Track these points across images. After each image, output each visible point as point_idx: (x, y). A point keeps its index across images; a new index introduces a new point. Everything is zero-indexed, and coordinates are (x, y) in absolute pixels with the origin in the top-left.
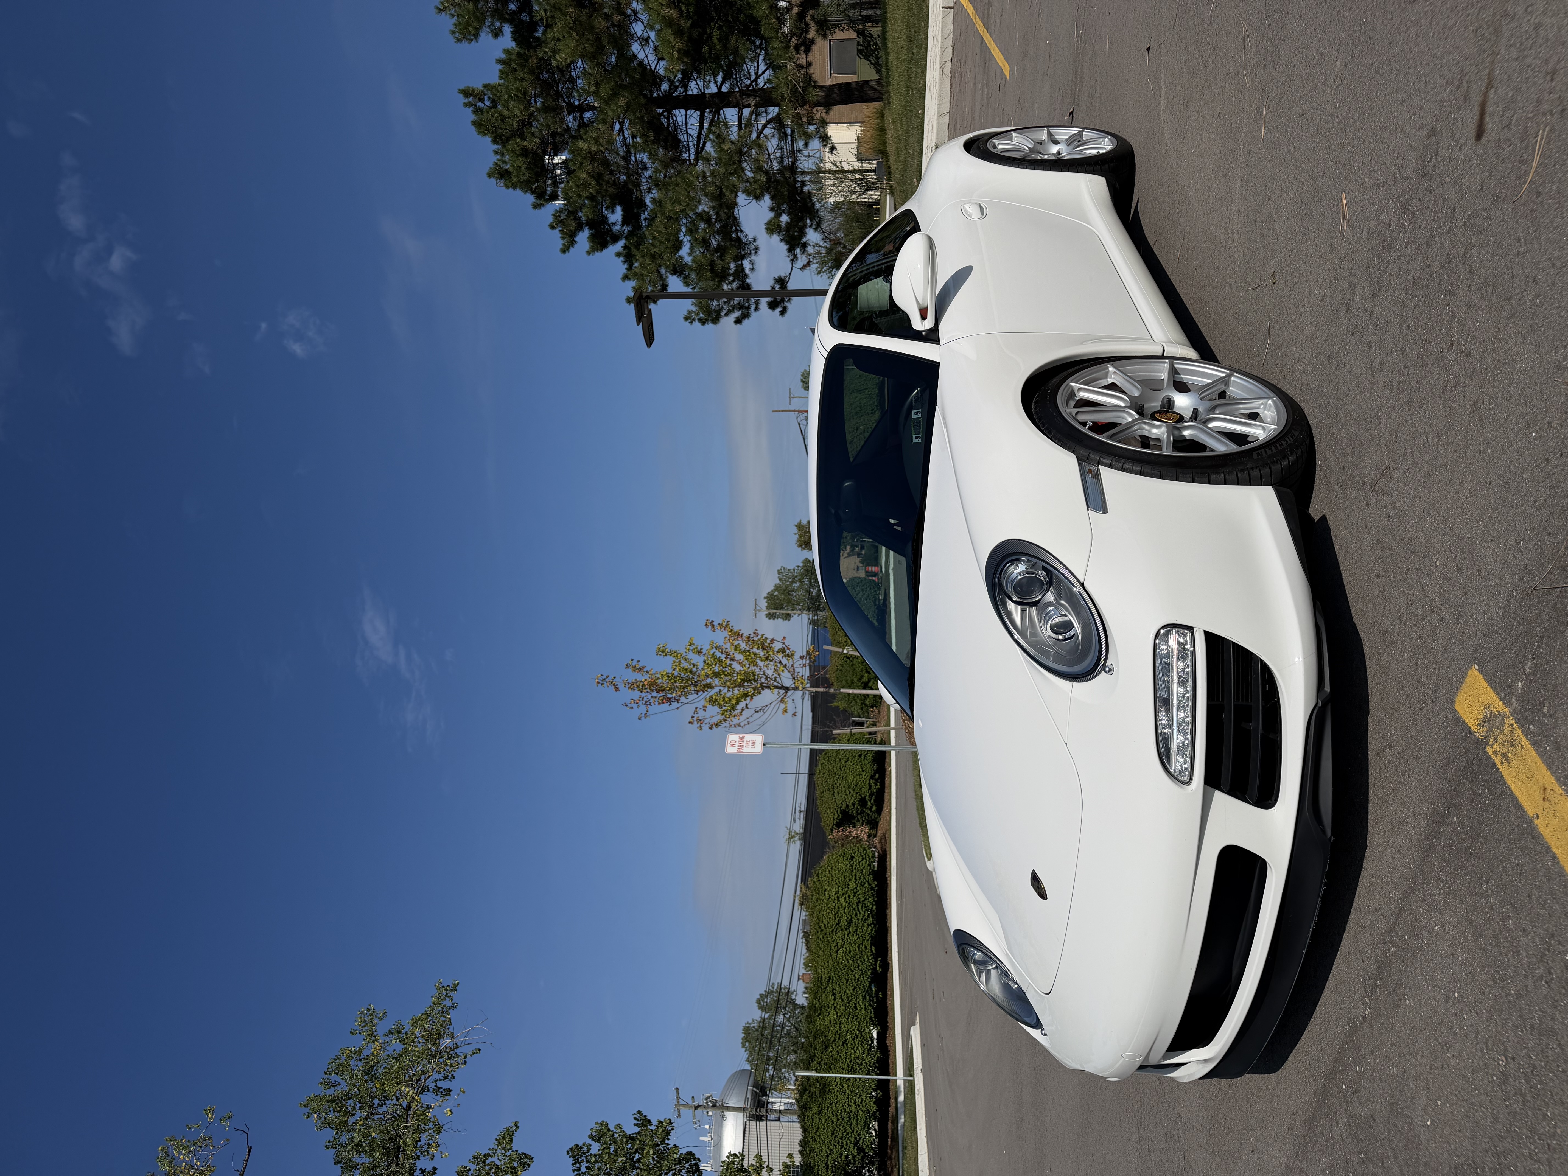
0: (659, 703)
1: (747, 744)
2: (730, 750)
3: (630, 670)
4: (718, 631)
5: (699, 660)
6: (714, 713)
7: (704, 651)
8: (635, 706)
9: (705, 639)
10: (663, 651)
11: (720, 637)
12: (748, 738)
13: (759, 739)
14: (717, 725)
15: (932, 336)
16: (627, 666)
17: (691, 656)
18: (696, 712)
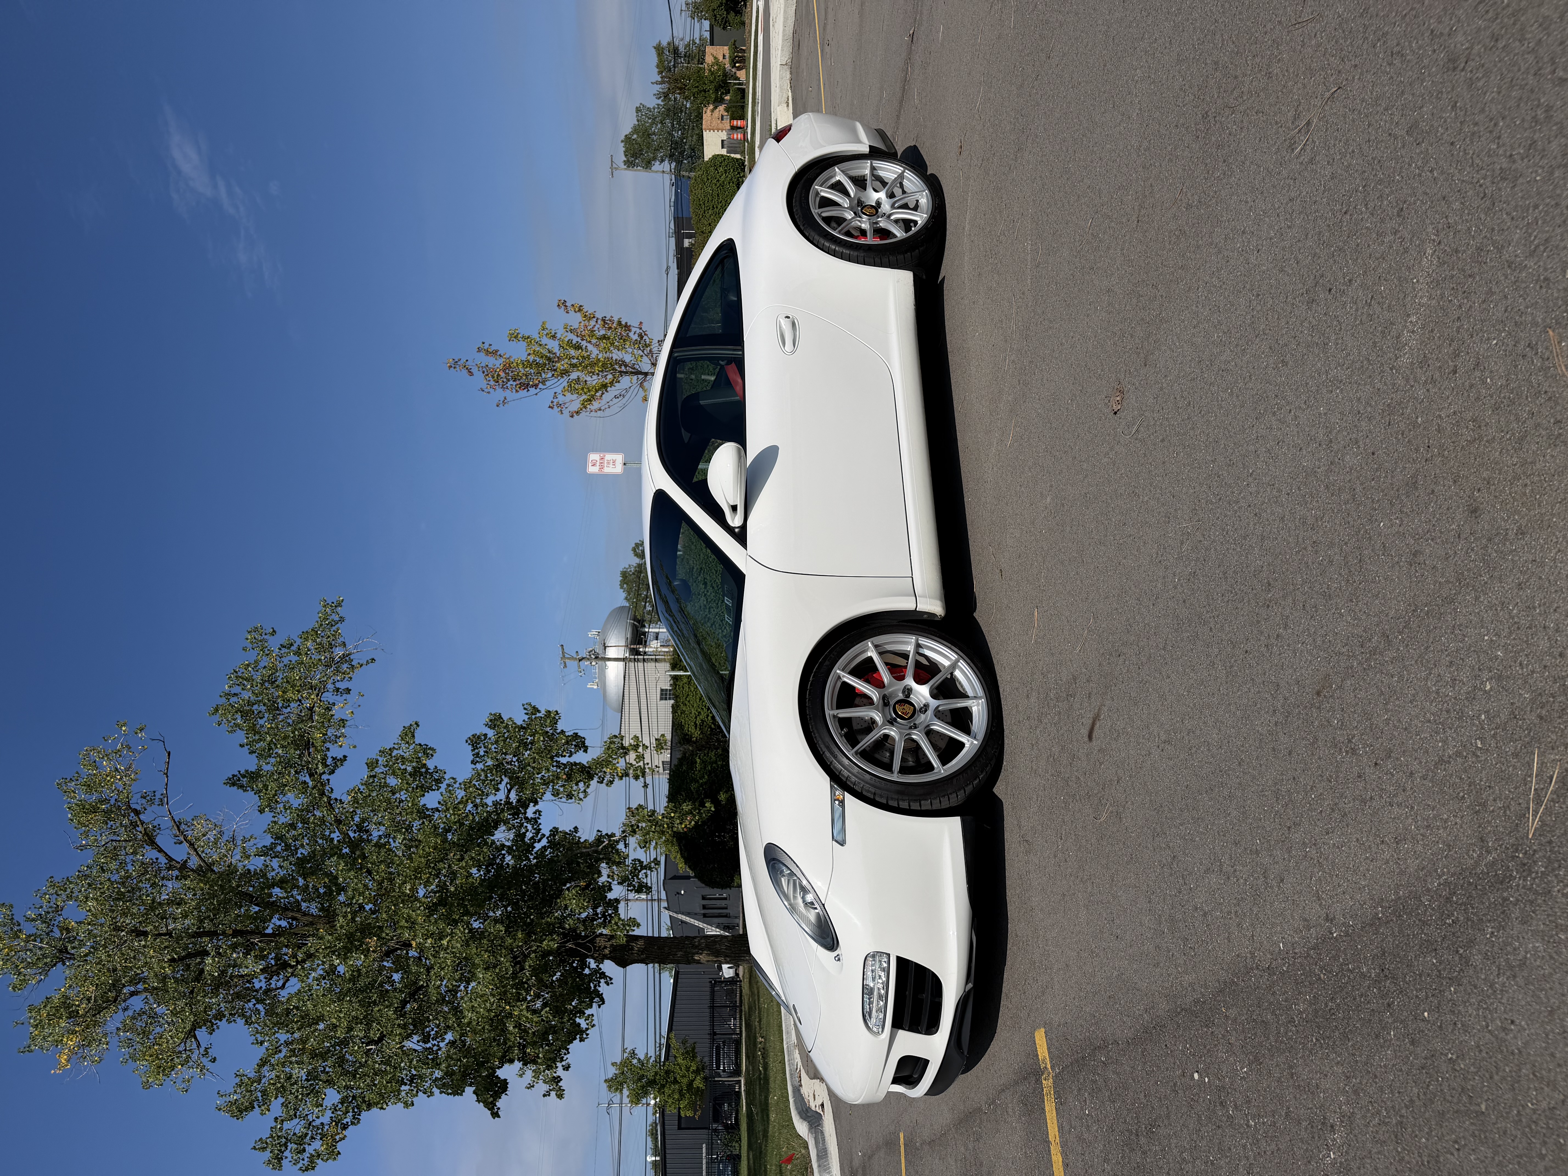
0: (517, 391)
1: (608, 463)
2: (592, 470)
3: (482, 354)
4: (572, 313)
5: (553, 345)
6: (574, 402)
7: (558, 336)
8: (491, 390)
9: (559, 321)
10: (514, 336)
11: (575, 320)
12: (609, 457)
13: (619, 458)
14: (578, 413)
15: (740, 536)
16: (479, 350)
17: (545, 340)
18: (555, 397)
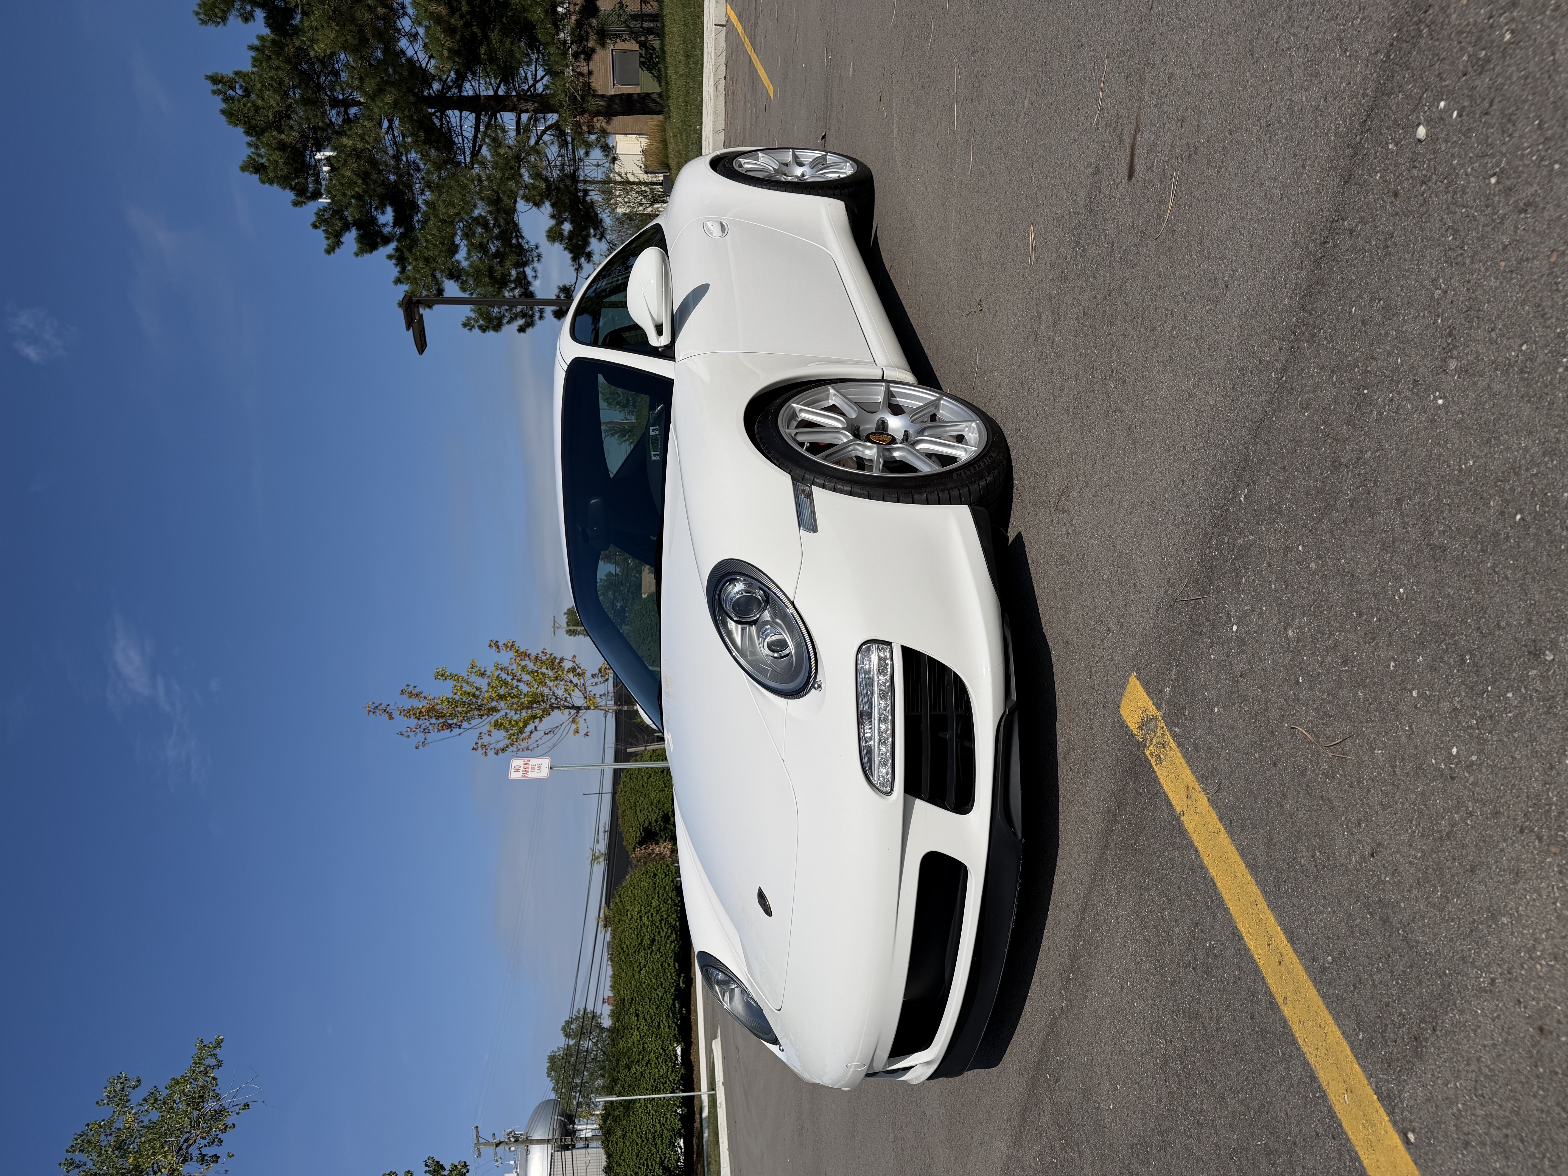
0: (439, 730)
1: (533, 768)
2: (514, 775)
3: (406, 696)
4: (503, 652)
5: (482, 683)
6: (500, 737)
7: (488, 673)
8: (412, 734)
9: (489, 660)
10: (442, 675)
11: (506, 658)
12: (534, 762)
13: (545, 762)
14: (503, 750)
15: (668, 353)
16: (403, 692)
17: (474, 678)
18: (480, 738)
